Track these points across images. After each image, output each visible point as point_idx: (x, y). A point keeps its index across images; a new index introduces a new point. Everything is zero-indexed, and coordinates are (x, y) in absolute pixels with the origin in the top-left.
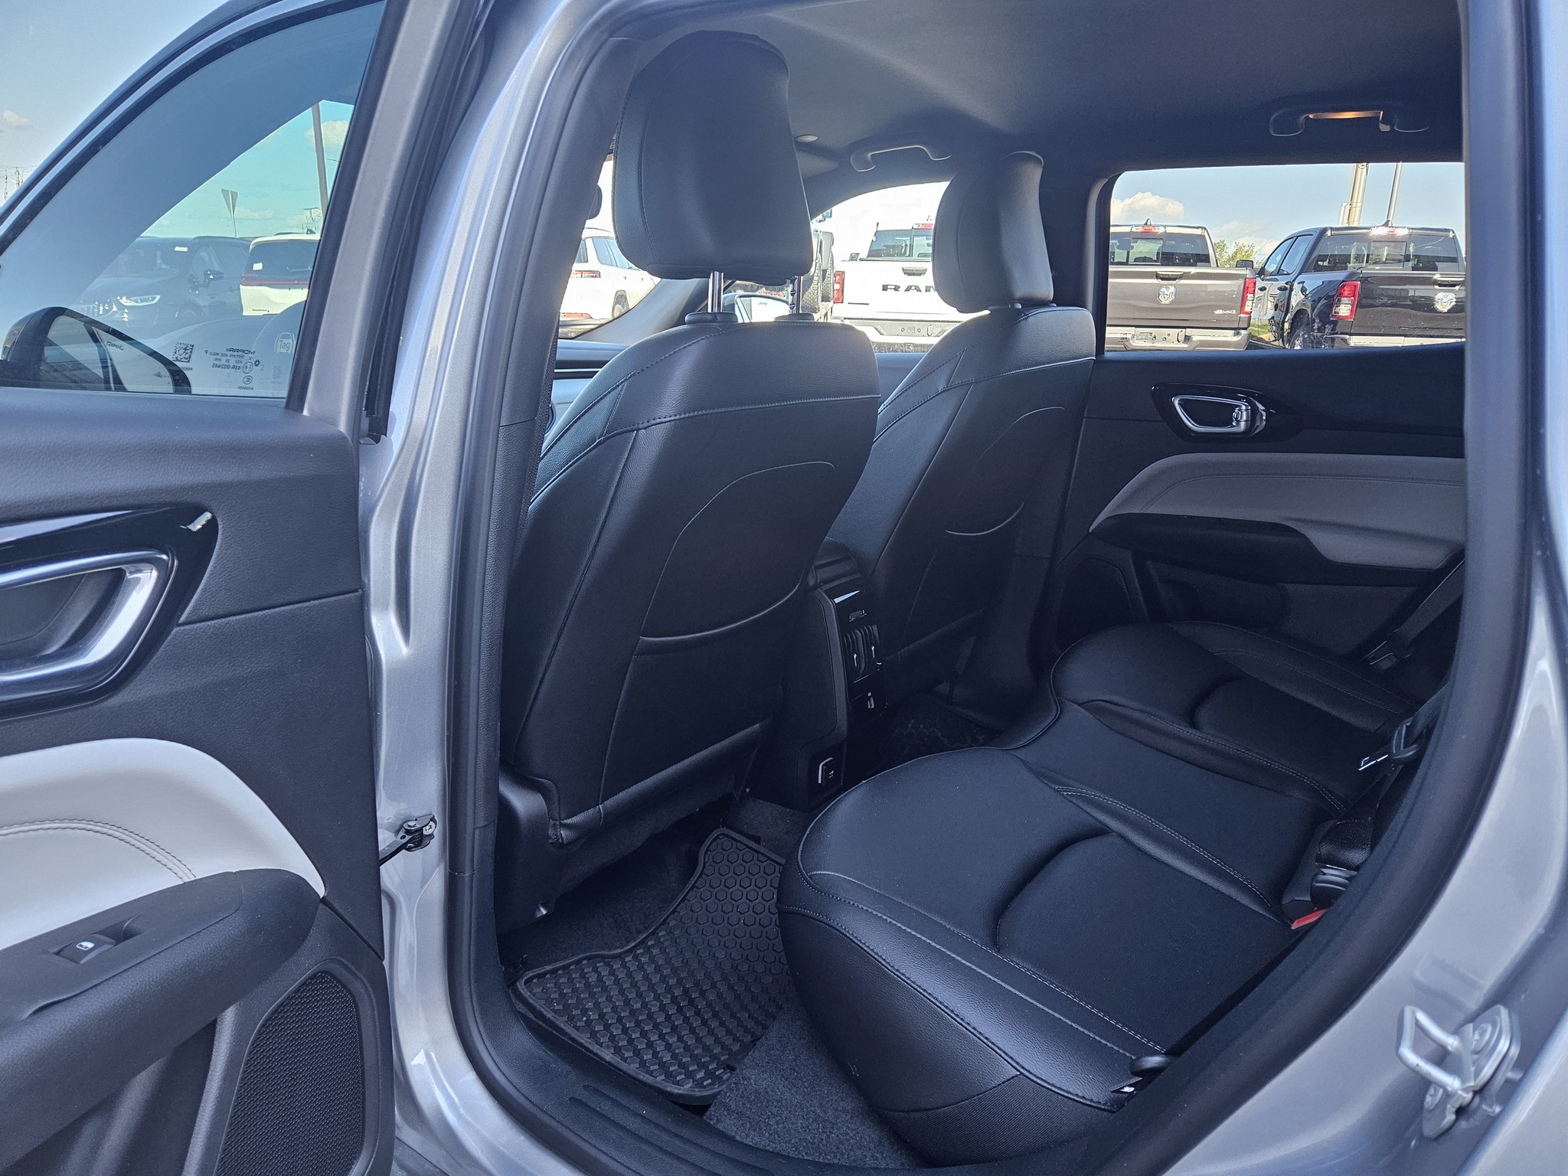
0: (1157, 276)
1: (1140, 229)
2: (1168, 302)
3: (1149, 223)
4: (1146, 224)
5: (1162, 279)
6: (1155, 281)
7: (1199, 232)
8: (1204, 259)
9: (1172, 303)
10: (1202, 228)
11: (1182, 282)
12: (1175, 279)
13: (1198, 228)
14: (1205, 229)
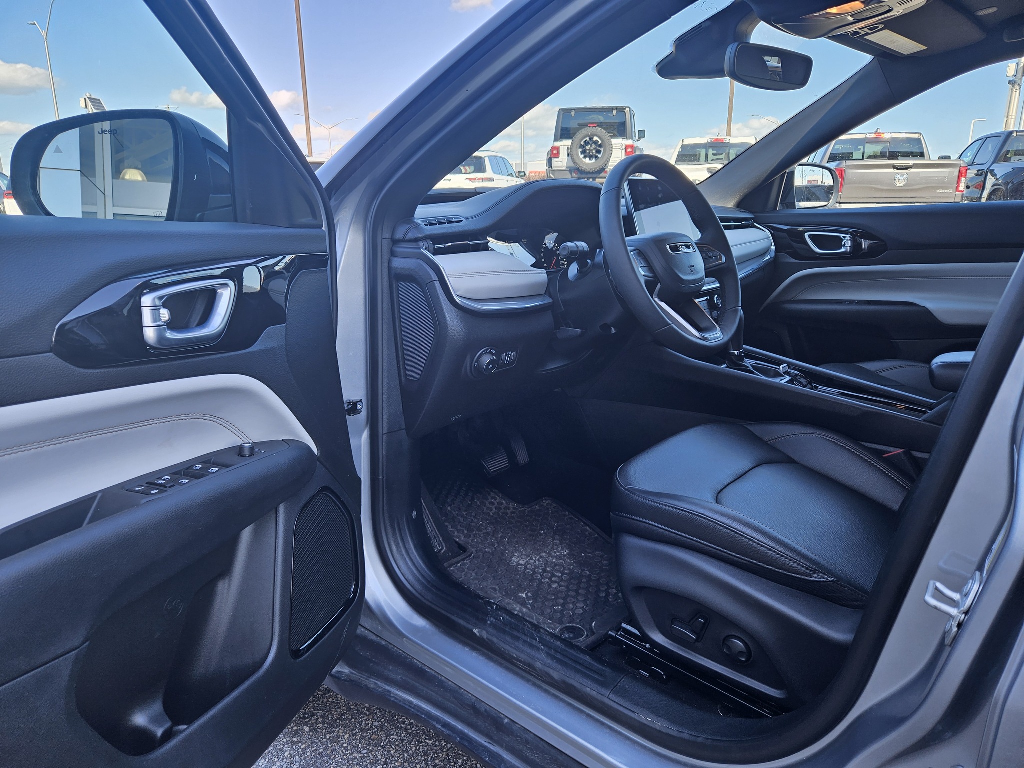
0: (894, 167)
1: (873, 136)
2: (902, 184)
3: (879, 131)
4: (877, 132)
5: (898, 169)
6: (892, 171)
7: (917, 136)
8: (922, 155)
9: (905, 186)
10: (918, 133)
11: (913, 170)
12: (907, 169)
13: (916, 133)
14: (921, 134)
